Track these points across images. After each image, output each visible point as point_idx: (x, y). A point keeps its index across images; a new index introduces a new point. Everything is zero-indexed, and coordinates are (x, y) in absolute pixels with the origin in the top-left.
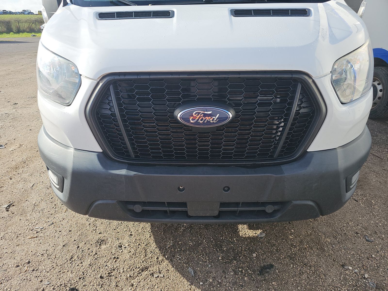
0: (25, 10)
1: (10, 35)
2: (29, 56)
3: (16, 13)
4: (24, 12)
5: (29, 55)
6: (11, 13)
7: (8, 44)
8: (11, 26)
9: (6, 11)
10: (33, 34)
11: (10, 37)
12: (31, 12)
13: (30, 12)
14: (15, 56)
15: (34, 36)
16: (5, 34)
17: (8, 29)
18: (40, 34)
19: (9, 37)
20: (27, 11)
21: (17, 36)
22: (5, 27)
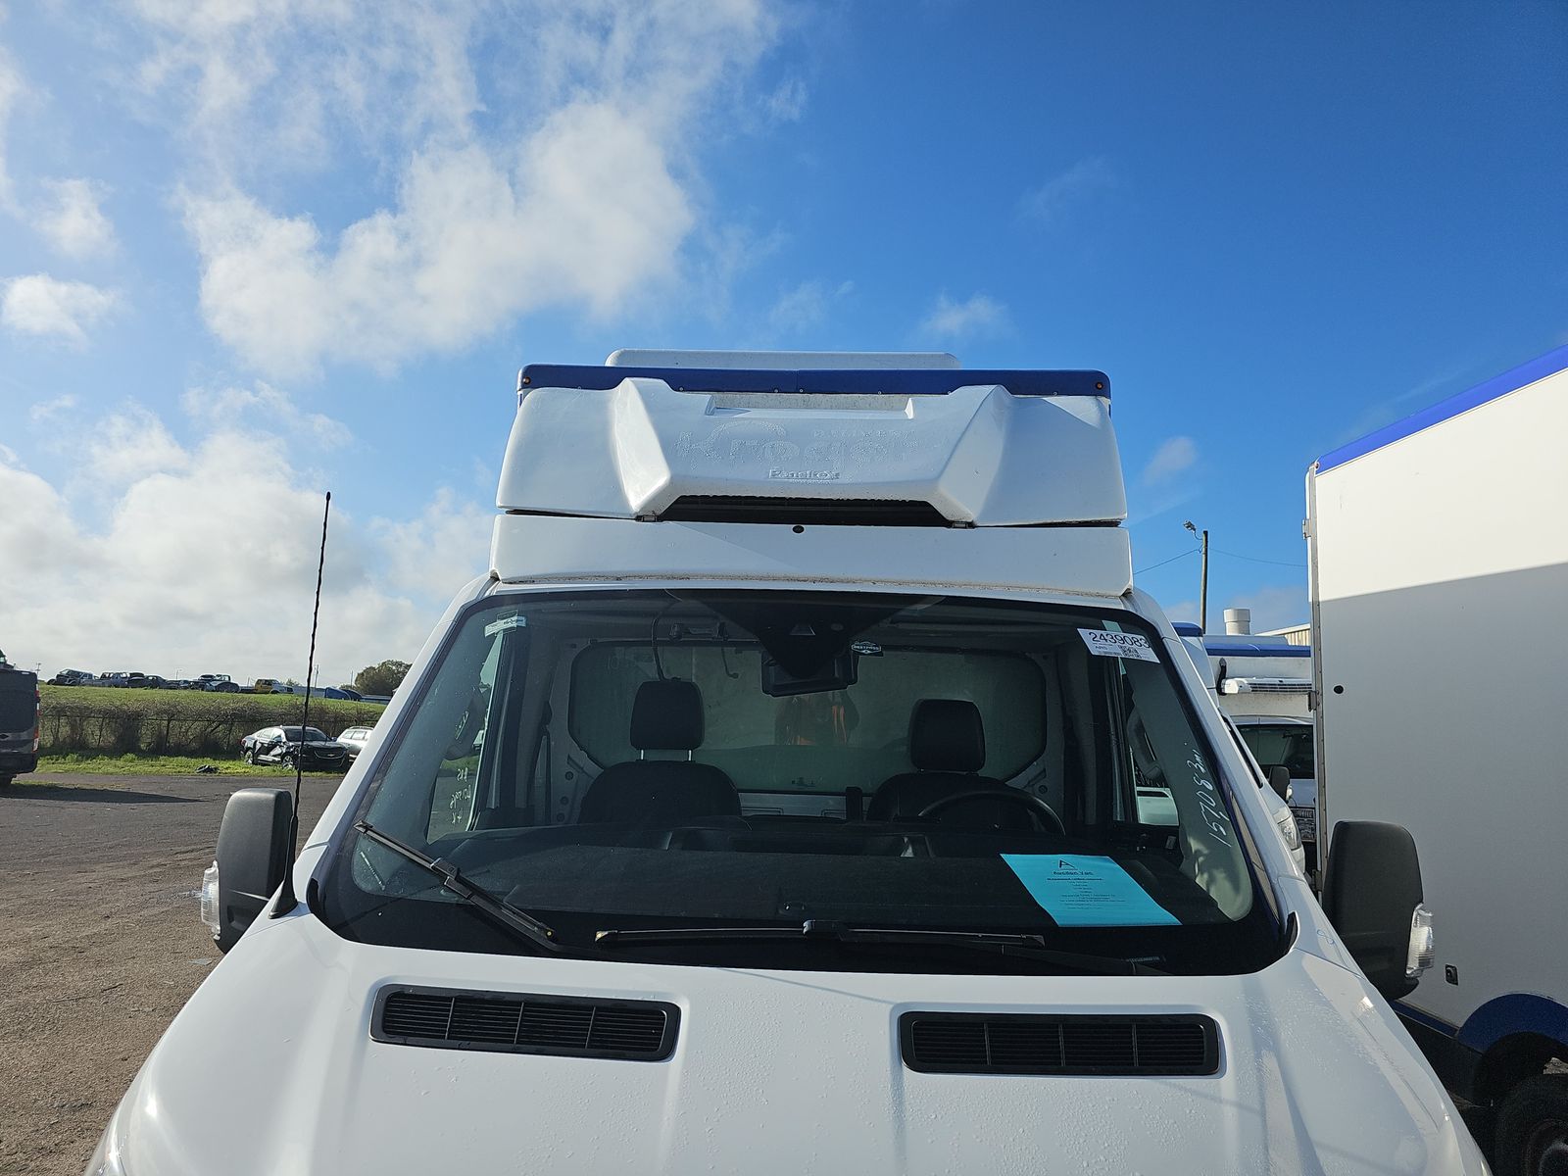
0: (211, 676)
1: (120, 763)
2: (152, 867)
3: (174, 685)
4: (204, 683)
5: (155, 862)
6: (157, 683)
7: (97, 804)
8: (138, 729)
9: (142, 675)
10: (209, 763)
11: (117, 770)
12: (232, 681)
13: (229, 683)
14: (98, 867)
15: (209, 770)
16: (102, 759)
17: (120, 739)
18: (231, 762)
19: (111, 770)
20: (218, 678)
21: (143, 767)
22: (113, 732)
